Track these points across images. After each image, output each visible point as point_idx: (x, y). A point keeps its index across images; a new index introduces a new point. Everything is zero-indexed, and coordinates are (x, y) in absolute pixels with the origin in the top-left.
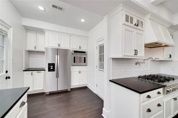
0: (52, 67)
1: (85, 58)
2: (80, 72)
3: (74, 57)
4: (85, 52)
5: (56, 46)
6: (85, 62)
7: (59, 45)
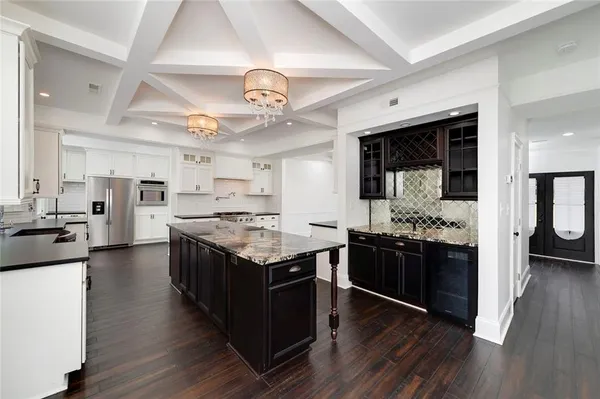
0: (98, 208)
1: (163, 193)
2: (152, 217)
3: (142, 192)
4: (163, 183)
5: (107, 174)
6: (163, 199)
7: (112, 172)
